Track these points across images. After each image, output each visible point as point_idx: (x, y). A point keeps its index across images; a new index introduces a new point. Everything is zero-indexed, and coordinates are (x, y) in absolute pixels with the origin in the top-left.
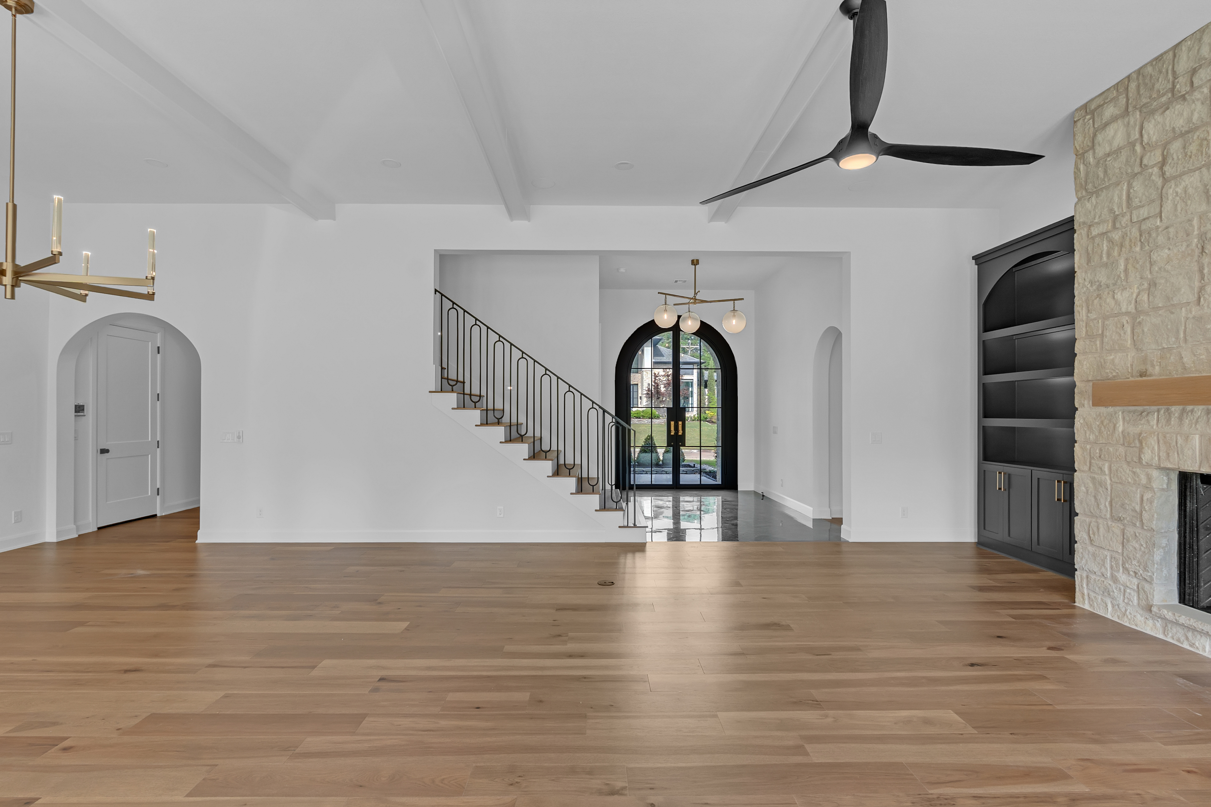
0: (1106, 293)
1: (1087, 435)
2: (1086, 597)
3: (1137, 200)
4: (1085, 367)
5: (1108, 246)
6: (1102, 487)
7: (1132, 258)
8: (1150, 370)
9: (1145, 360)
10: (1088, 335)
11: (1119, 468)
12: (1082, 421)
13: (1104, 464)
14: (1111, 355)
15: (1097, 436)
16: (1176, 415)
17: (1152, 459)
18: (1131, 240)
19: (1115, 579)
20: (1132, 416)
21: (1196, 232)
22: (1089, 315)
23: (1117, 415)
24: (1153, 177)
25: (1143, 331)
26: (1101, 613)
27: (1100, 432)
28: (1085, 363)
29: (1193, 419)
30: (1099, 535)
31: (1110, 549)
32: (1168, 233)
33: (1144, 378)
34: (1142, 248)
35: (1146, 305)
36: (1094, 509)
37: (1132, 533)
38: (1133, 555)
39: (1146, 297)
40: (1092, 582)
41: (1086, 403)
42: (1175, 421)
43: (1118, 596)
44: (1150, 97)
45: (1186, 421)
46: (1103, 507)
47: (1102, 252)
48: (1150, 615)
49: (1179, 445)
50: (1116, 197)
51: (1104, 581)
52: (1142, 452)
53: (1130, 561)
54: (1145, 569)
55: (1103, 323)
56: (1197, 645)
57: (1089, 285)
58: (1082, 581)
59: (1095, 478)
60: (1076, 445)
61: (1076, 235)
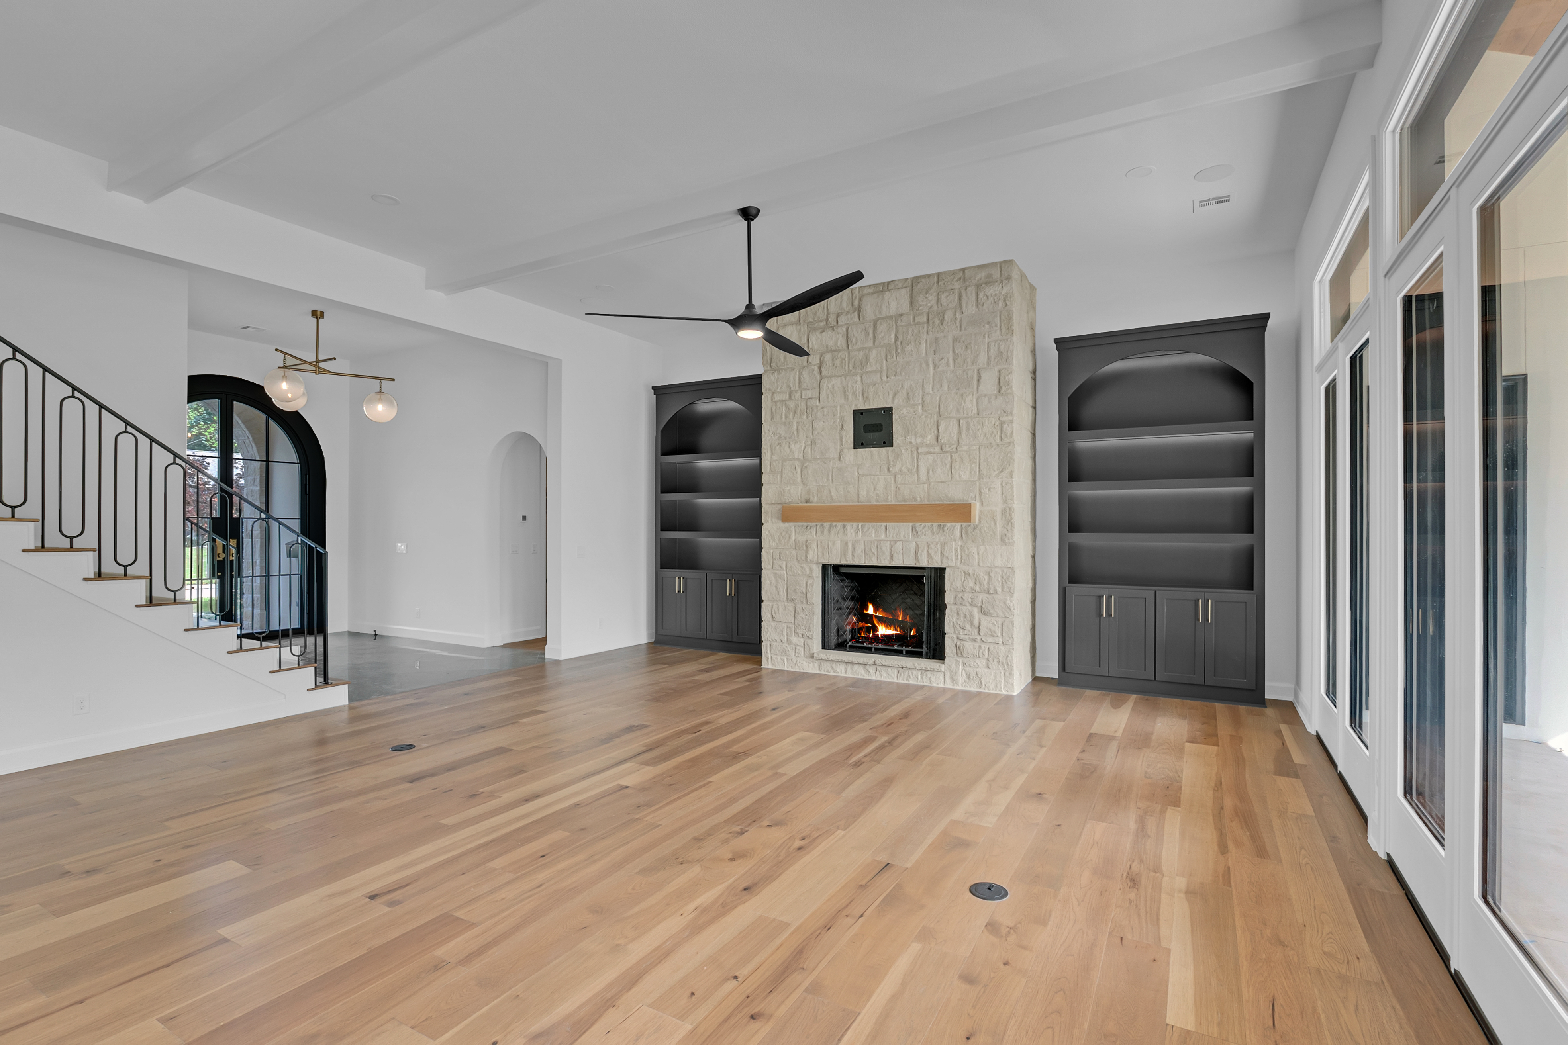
0: (784, 443)
1: (770, 543)
2: (770, 659)
3: (805, 384)
4: (769, 493)
5: (786, 411)
6: (780, 580)
7: (801, 422)
8: (812, 499)
9: (809, 492)
10: (771, 471)
11: (793, 565)
12: (767, 533)
13: (782, 564)
14: (788, 487)
15: (777, 543)
16: (827, 529)
17: (814, 557)
18: (801, 411)
19: (789, 642)
20: (801, 529)
21: (838, 415)
22: (773, 456)
23: (792, 528)
24: (815, 372)
25: (808, 472)
26: (780, 667)
27: (778, 540)
28: (770, 491)
29: (836, 531)
30: (779, 614)
31: (786, 622)
32: (824, 411)
33: (808, 504)
34: (807, 417)
35: (810, 456)
37: (801, 608)
38: (802, 622)
39: (810, 449)
40: (774, 648)
41: (770, 520)
42: (826, 532)
43: (792, 653)
44: (814, 319)
45: (833, 532)
46: (781, 593)
47: (782, 414)
48: (811, 660)
49: (830, 547)
50: (792, 378)
51: (782, 645)
52: (808, 553)
53: (799, 627)
54: (809, 630)
55: (782, 464)
56: (838, 670)
57: (772, 435)
58: (766, 648)
59: (776, 573)
60: (763, 550)
61: (763, 397)
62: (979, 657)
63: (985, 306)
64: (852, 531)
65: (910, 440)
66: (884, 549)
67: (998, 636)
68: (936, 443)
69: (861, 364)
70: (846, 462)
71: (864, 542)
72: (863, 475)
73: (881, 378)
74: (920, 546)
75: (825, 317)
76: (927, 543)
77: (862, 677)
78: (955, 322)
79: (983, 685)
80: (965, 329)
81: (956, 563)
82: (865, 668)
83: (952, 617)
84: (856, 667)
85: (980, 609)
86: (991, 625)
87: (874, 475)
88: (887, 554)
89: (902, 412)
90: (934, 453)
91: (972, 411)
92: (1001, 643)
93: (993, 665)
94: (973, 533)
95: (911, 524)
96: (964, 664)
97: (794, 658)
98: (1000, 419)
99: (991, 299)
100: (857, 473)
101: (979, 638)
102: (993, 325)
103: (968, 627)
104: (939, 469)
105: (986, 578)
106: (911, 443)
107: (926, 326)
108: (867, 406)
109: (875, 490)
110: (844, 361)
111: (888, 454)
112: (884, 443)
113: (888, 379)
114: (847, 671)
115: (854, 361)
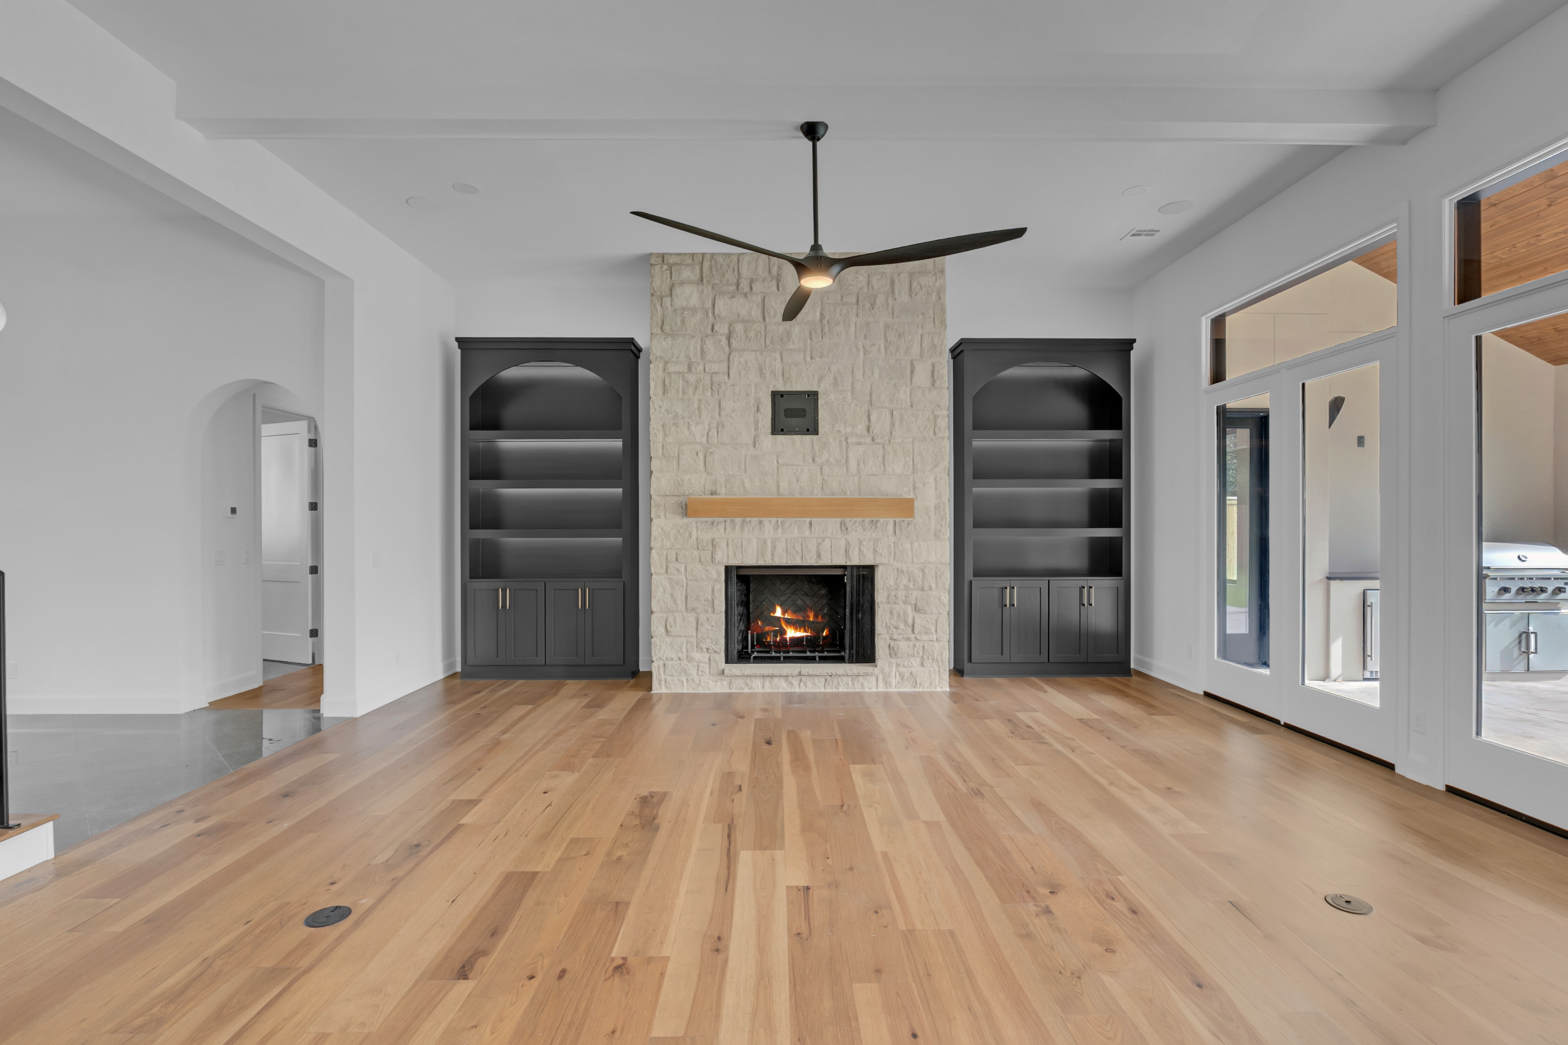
0: (682, 423)
1: (664, 542)
2: (663, 682)
3: (709, 356)
4: (663, 483)
5: (684, 384)
6: (678, 585)
7: (705, 400)
8: (719, 490)
9: (715, 483)
10: (664, 456)
11: (694, 568)
12: (659, 530)
13: (681, 566)
14: (687, 475)
15: (673, 543)
16: (739, 525)
17: (725, 559)
18: (704, 386)
19: (689, 659)
20: (705, 526)
21: (753, 395)
23: (692, 525)
24: (722, 343)
25: (713, 459)
26: (677, 691)
27: (676, 539)
28: (663, 480)
29: (751, 527)
30: (676, 626)
31: (686, 635)
32: (735, 390)
33: (714, 497)
34: (712, 395)
35: (716, 440)
36: (671, 605)
37: (705, 618)
38: (707, 635)
39: (716, 432)
40: (669, 668)
41: (662, 514)
42: (738, 529)
43: (694, 672)
44: (721, 281)
45: (746, 529)
46: (679, 602)
47: (678, 388)
48: (720, 678)
49: (743, 547)
50: (692, 347)
51: (681, 664)
52: (715, 553)
53: (704, 640)
54: (716, 643)
55: (679, 448)
56: (754, 686)
57: (665, 413)
58: (659, 670)
59: (671, 579)
60: (653, 551)
61: (652, 366)
62: (914, 656)
63: (919, 296)
64: (770, 527)
65: (838, 429)
66: (809, 547)
67: (932, 633)
68: (867, 434)
69: (782, 340)
70: (763, 449)
71: (786, 539)
72: (783, 465)
73: (805, 358)
74: (851, 543)
75: (736, 281)
76: (859, 539)
77: (784, 691)
78: (887, 307)
79: (918, 684)
80: (898, 317)
81: (889, 561)
82: (787, 680)
83: (885, 616)
84: (776, 680)
85: (914, 606)
86: (924, 622)
87: (796, 465)
88: (814, 552)
89: (829, 398)
90: (865, 444)
91: (906, 403)
92: (935, 639)
93: (928, 663)
94: (908, 529)
95: (839, 520)
96: (898, 665)
97: (696, 677)
98: (934, 413)
99: (924, 290)
100: (776, 462)
101: (913, 636)
102: (927, 317)
103: (902, 626)
104: (871, 461)
105: (920, 574)
106: (839, 431)
107: (855, 307)
108: (788, 388)
109: (797, 481)
110: (759, 334)
111: (813, 442)
112: (808, 430)
113: (813, 360)
114: (765, 686)
115: (772, 336)
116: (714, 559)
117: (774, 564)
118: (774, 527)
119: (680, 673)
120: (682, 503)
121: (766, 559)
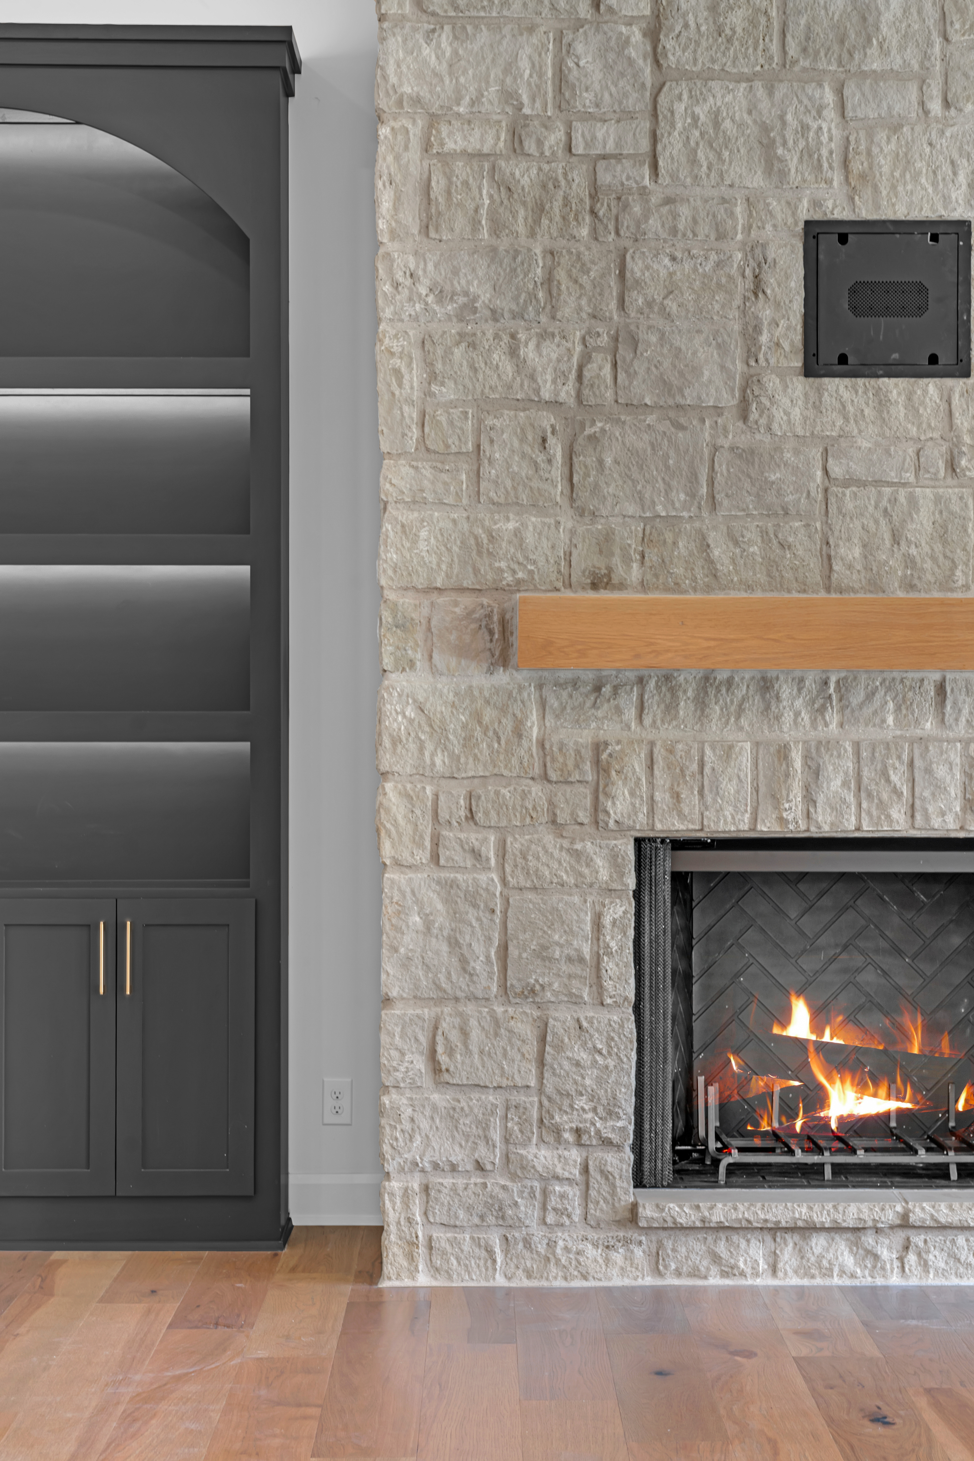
0: (490, 334)
1: (427, 754)
2: (422, 1250)
4: (422, 546)
5: (496, 196)
6: (475, 906)
7: (570, 252)
8: (620, 571)
9: (605, 544)
10: (428, 450)
11: (533, 846)
12: (410, 712)
13: (486, 840)
14: (508, 519)
15: (459, 757)
16: (690, 693)
17: (635, 811)
18: (566, 202)
19: (515, 1167)
20: (568, 697)
22: (434, 388)
23: (525, 695)
24: (632, 50)
25: (601, 462)
26: (472, 1280)
27: (468, 742)
28: (423, 534)
29: (732, 701)
30: (467, 1052)
31: (505, 1083)
32: (675, 216)
33: (604, 595)
34: (595, 235)
35: (609, 394)
36: (448, 977)
37: (571, 1023)
38: (576, 1082)
39: (607, 370)
40: (445, 1199)
41: (419, 656)
42: (685, 708)
43: (529, 1211)
45: (716, 709)
46: (478, 966)
47: (476, 210)
48: (621, 1234)
49: (707, 770)
50: (524, 64)
51: (485, 1185)
52: (607, 795)
53: (566, 1102)
54: (610, 1113)
55: (480, 421)
56: (741, 1265)
57: (430, 299)
58: (406, 1205)
59: (453, 884)
60: (389, 786)
61: (384, 131)
64: (799, 703)
66: (941, 771)
69: (842, 42)
70: (775, 426)
71: (857, 746)
72: (848, 482)
73: (922, 104)
77: (847, 1282)
84: (818, 1243)
87: (892, 483)
97: (538, 1233)
100: (819, 473)
108: (866, 213)
109: (896, 540)
110: (763, 20)
111: (949, 403)
112: (933, 359)
113: (953, 112)
114: (780, 1265)
115: (808, 27)
116: (601, 816)
117: (814, 833)
118: (814, 703)
119: (482, 1218)
120: (489, 616)
121: (785, 815)
